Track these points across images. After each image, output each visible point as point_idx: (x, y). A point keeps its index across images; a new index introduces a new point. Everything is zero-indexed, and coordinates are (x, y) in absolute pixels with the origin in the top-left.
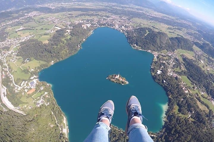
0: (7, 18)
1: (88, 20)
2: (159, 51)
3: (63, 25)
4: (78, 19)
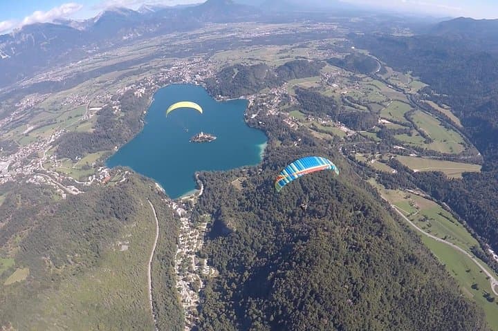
1: (137, 83)
2: (256, 93)
3: (101, 102)
4: (119, 85)
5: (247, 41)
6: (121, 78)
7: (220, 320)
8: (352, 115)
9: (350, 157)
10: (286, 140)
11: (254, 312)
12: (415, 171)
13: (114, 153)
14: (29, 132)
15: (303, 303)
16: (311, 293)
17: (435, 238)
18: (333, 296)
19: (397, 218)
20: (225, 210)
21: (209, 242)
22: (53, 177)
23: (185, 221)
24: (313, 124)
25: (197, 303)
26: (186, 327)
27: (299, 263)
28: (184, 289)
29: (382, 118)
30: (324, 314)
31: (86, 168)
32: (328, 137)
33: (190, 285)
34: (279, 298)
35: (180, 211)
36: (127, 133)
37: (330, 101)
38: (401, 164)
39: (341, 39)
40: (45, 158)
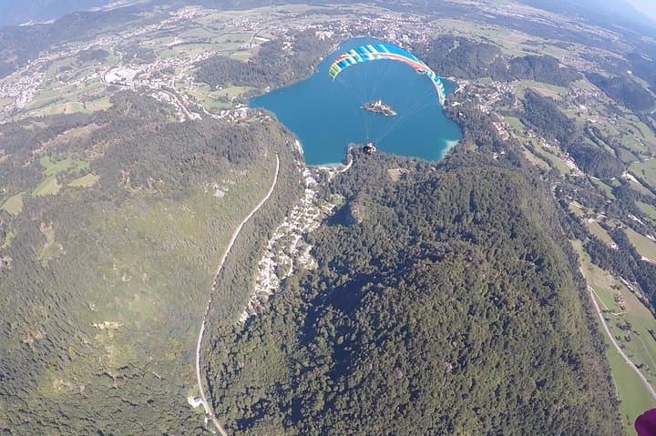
0: (131, 22)
1: (326, 24)
2: (472, 79)
3: (272, 34)
4: (303, 22)
5: (488, 16)
6: (309, 13)
7: (285, 319)
8: (589, 150)
9: (562, 203)
10: (485, 147)
11: (326, 326)
12: (643, 259)
13: (263, 93)
14: (175, 45)
15: (385, 337)
16: (403, 329)
17: (627, 359)
18: (427, 346)
19: (587, 307)
20: (362, 196)
21: (325, 227)
22: (180, 98)
23: (310, 193)
24: (530, 142)
25: (273, 291)
26: (245, 312)
27: (409, 284)
28: (268, 268)
29: (629, 172)
30: (404, 364)
31: (223, 99)
32: (545, 165)
33: (276, 267)
34: (363, 319)
35: (310, 181)
36: (288, 76)
37: (567, 124)
38: (628, 240)
39: (616, 56)
40: (180, 77)
